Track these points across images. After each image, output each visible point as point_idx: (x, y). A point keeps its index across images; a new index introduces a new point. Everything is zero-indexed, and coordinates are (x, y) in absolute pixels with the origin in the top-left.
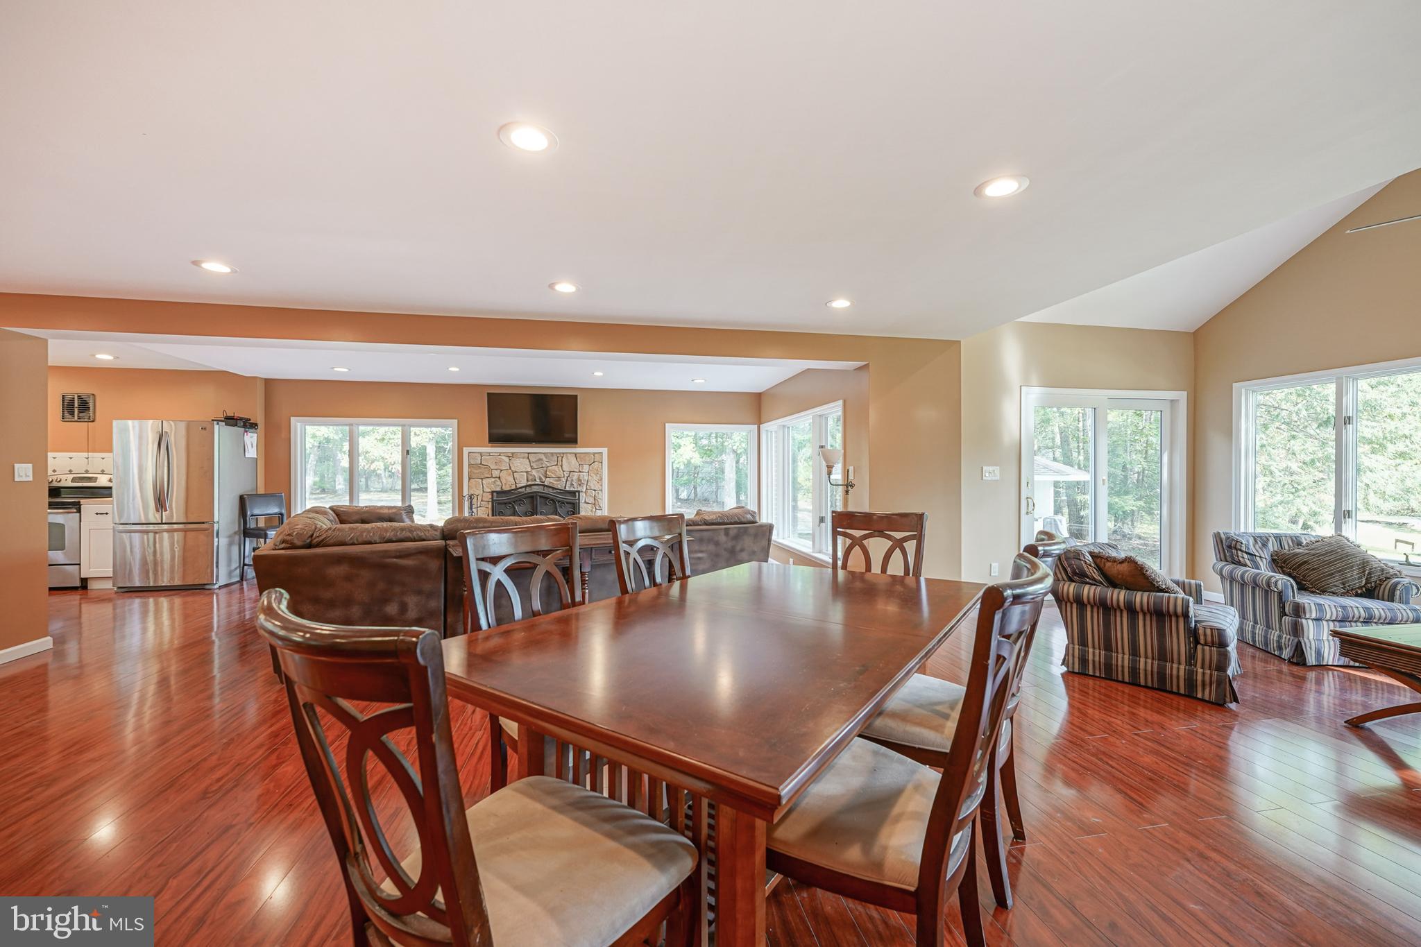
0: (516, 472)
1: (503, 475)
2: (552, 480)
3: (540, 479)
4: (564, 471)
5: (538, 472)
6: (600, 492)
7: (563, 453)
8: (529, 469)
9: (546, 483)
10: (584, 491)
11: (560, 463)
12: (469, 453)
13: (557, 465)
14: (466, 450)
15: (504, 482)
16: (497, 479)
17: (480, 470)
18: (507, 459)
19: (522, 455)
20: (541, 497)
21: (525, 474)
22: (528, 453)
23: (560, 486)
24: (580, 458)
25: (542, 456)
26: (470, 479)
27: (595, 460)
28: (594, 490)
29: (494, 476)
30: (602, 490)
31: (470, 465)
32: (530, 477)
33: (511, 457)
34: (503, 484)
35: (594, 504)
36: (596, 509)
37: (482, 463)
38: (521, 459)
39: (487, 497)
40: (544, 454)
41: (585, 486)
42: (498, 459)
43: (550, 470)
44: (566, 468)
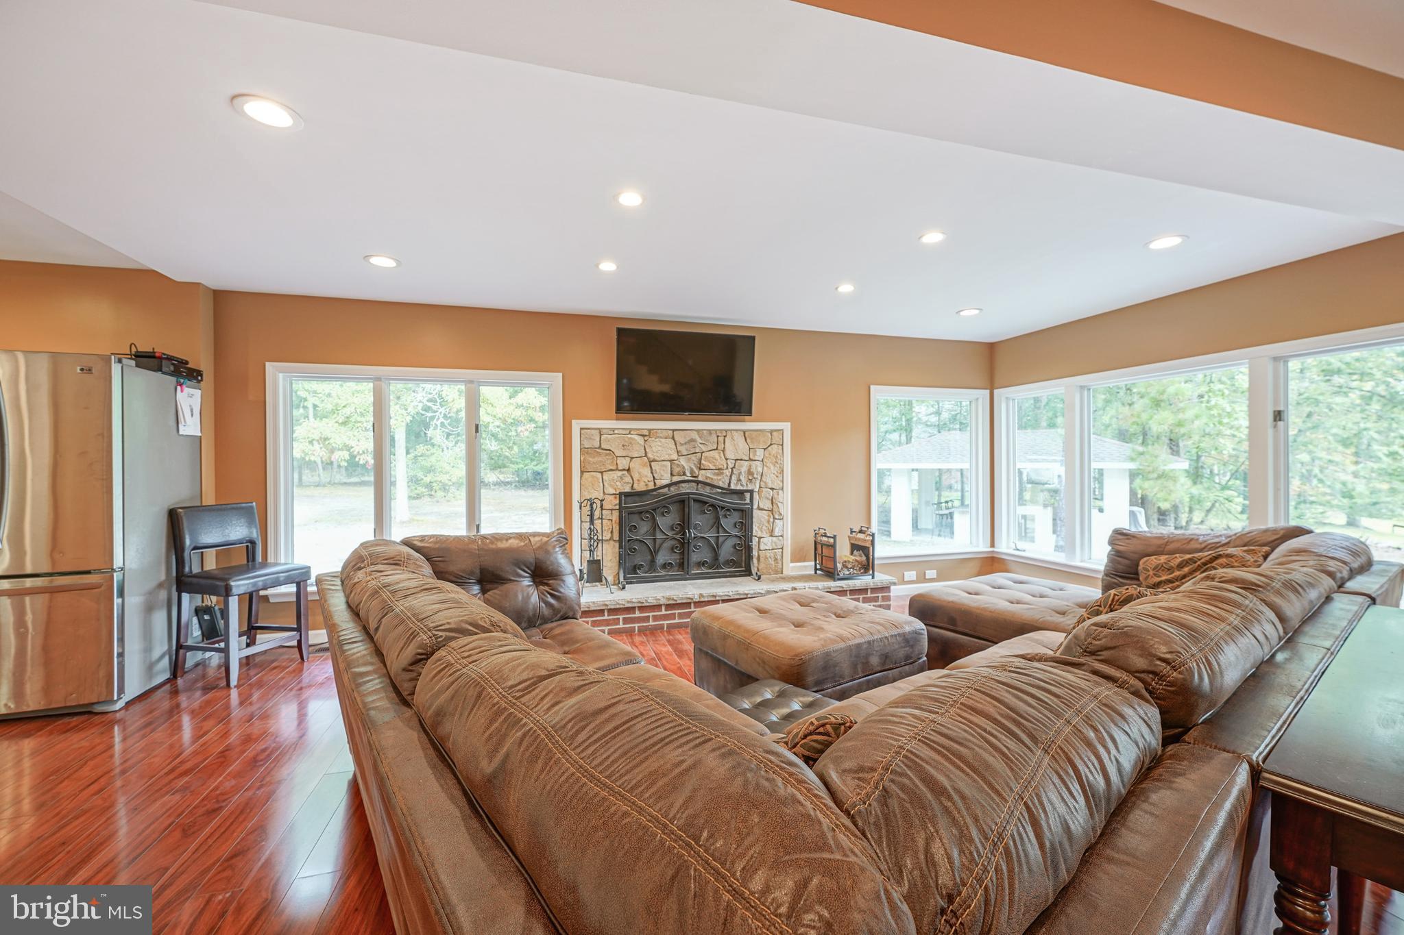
0: (654, 461)
1: (635, 465)
2: (709, 474)
3: (692, 471)
4: (727, 459)
5: (689, 460)
6: (780, 492)
7: (726, 431)
8: (675, 456)
9: (700, 478)
10: (757, 490)
11: (721, 447)
12: (581, 429)
13: (717, 449)
14: (576, 425)
15: (636, 476)
16: (625, 472)
17: (600, 459)
18: (640, 440)
20: (695, 500)
21: (669, 464)
22: (674, 430)
23: (722, 481)
24: (752, 439)
25: (695, 436)
26: (582, 472)
27: (774, 439)
28: (772, 489)
29: (620, 468)
30: (782, 489)
31: (583, 450)
32: (676, 470)
33: (646, 435)
34: (636, 482)
35: (772, 511)
36: (774, 518)
37: (603, 447)
38: (663, 440)
39: (612, 502)
40: (698, 431)
41: (758, 482)
42: (627, 440)
43: (706, 457)
44: (730, 454)
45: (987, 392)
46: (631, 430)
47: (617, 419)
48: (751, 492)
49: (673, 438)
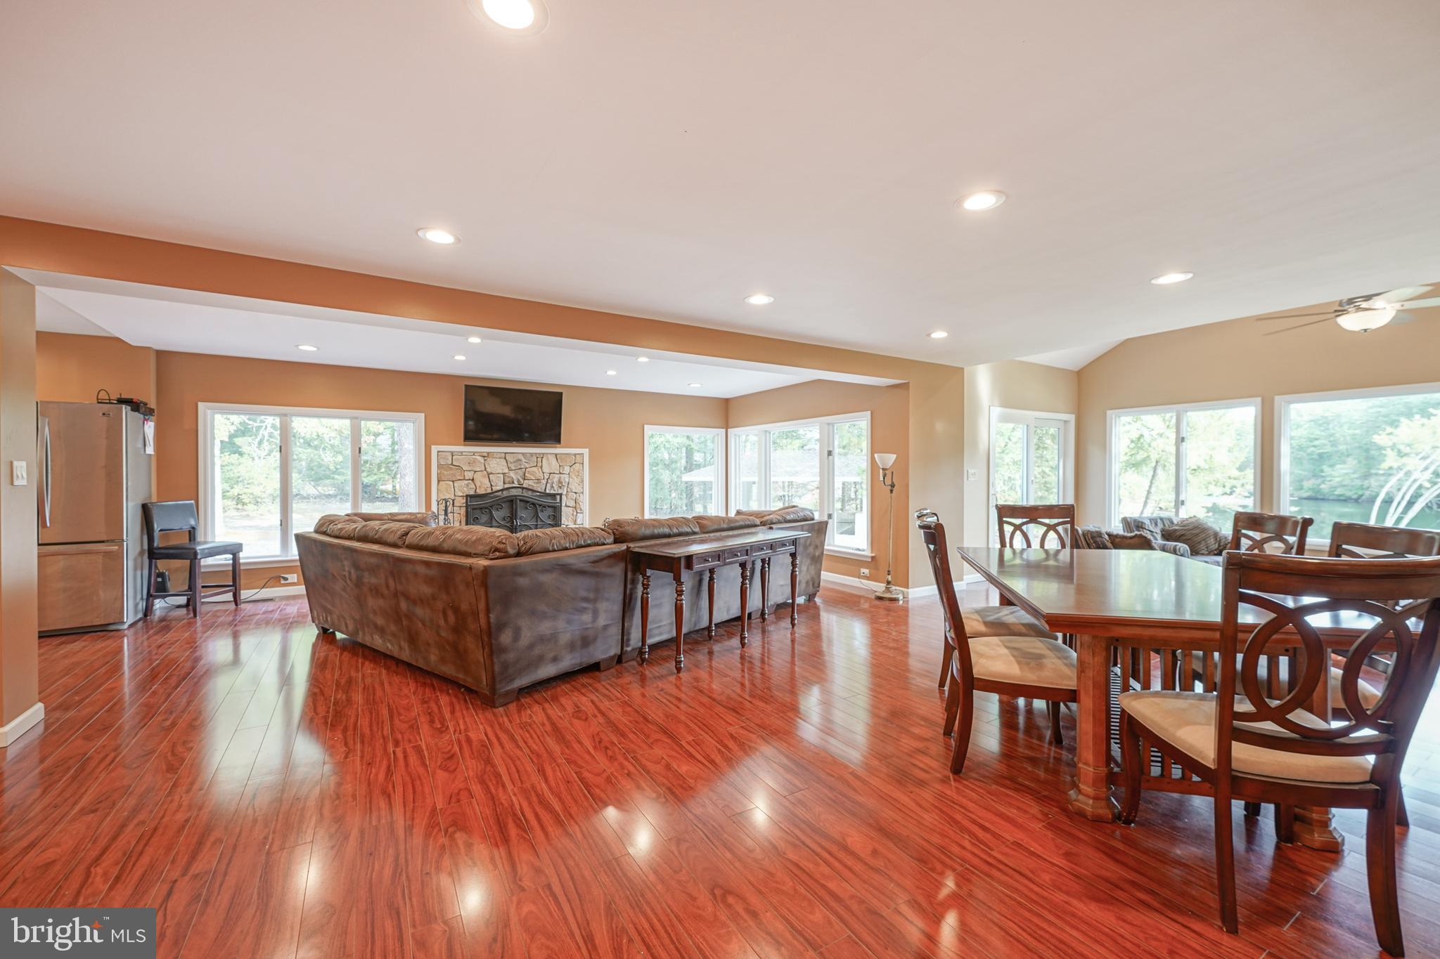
0: (491, 473)
1: (478, 477)
2: (531, 483)
3: (519, 481)
4: (543, 473)
5: (516, 473)
6: (581, 495)
7: (543, 454)
8: (506, 471)
9: (524, 486)
10: (565, 493)
11: (540, 464)
12: (438, 452)
13: (536, 466)
14: (435, 449)
15: (478, 484)
16: (470, 481)
17: (452, 472)
18: (481, 460)
19: (499, 455)
20: (520, 500)
21: (502, 475)
22: (506, 453)
23: (540, 488)
24: (561, 459)
25: (521, 457)
26: (439, 481)
27: (576, 461)
28: (575, 493)
29: (467, 478)
30: (583, 493)
31: (439, 466)
32: (507, 480)
33: (486, 457)
34: (478, 488)
35: (575, 508)
36: (577, 512)
37: (454, 464)
38: (498, 460)
39: (461, 501)
40: (523, 454)
41: (566, 488)
42: (472, 459)
43: (529, 472)
44: (546, 469)
45: (724, 430)
46: (474, 453)
47: (465, 445)
48: (561, 495)
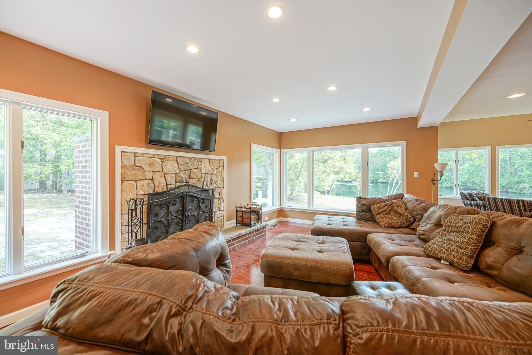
0: (167, 174)
1: (156, 177)
2: (194, 181)
3: (186, 180)
4: (202, 173)
5: (185, 174)
6: (223, 189)
7: (202, 159)
8: (178, 172)
9: (190, 183)
10: (215, 189)
11: (199, 167)
12: (122, 152)
13: (197, 168)
14: (118, 149)
15: (157, 183)
16: (150, 181)
17: (135, 172)
18: (159, 161)
19: (173, 158)
20: (190, 196)
21: (174, 175)
22: (177, 157)
23: (200, 185)
24: (212, 163)
25: (188, 160)
26: (122, 181)
27: (220, 164)
28: (220, 188)
29: (147, 178)
30: (223, 188)
31: (123, 166)
32: (178, 179)
33: (163, 159)
34: (156, 186)
35: (220, 199)
36: (221, 202)
37: (137, 164)
38: (172, 162)
39: (144, 200)
40: (189, 158)
41: (214, 185)
42: (152, 161)
43: (193, 172)
44: (203, 171)
46: (154, 155)
47: (146, 148)
49: (177, 161)
